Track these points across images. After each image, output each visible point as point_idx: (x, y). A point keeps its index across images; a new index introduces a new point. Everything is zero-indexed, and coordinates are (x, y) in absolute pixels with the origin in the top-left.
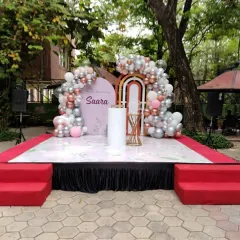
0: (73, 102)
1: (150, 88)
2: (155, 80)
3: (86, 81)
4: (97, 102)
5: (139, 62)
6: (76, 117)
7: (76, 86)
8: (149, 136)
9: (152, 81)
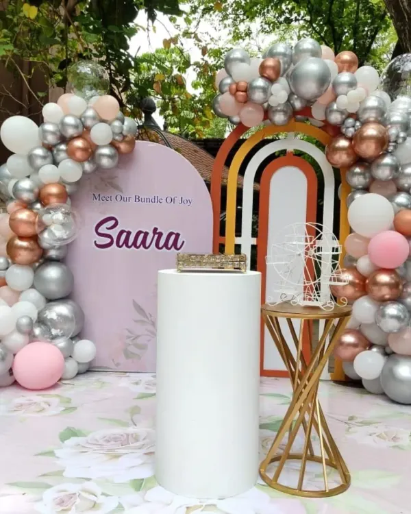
0: (34, 238)
1: (358, 180)
2: (383, 143)
3: (91, 152)
4: (140, 240)
5: (311, 66)
6: (50, 300)
7: (48, 172)
8: (355, 383)
9: (368, 149)
